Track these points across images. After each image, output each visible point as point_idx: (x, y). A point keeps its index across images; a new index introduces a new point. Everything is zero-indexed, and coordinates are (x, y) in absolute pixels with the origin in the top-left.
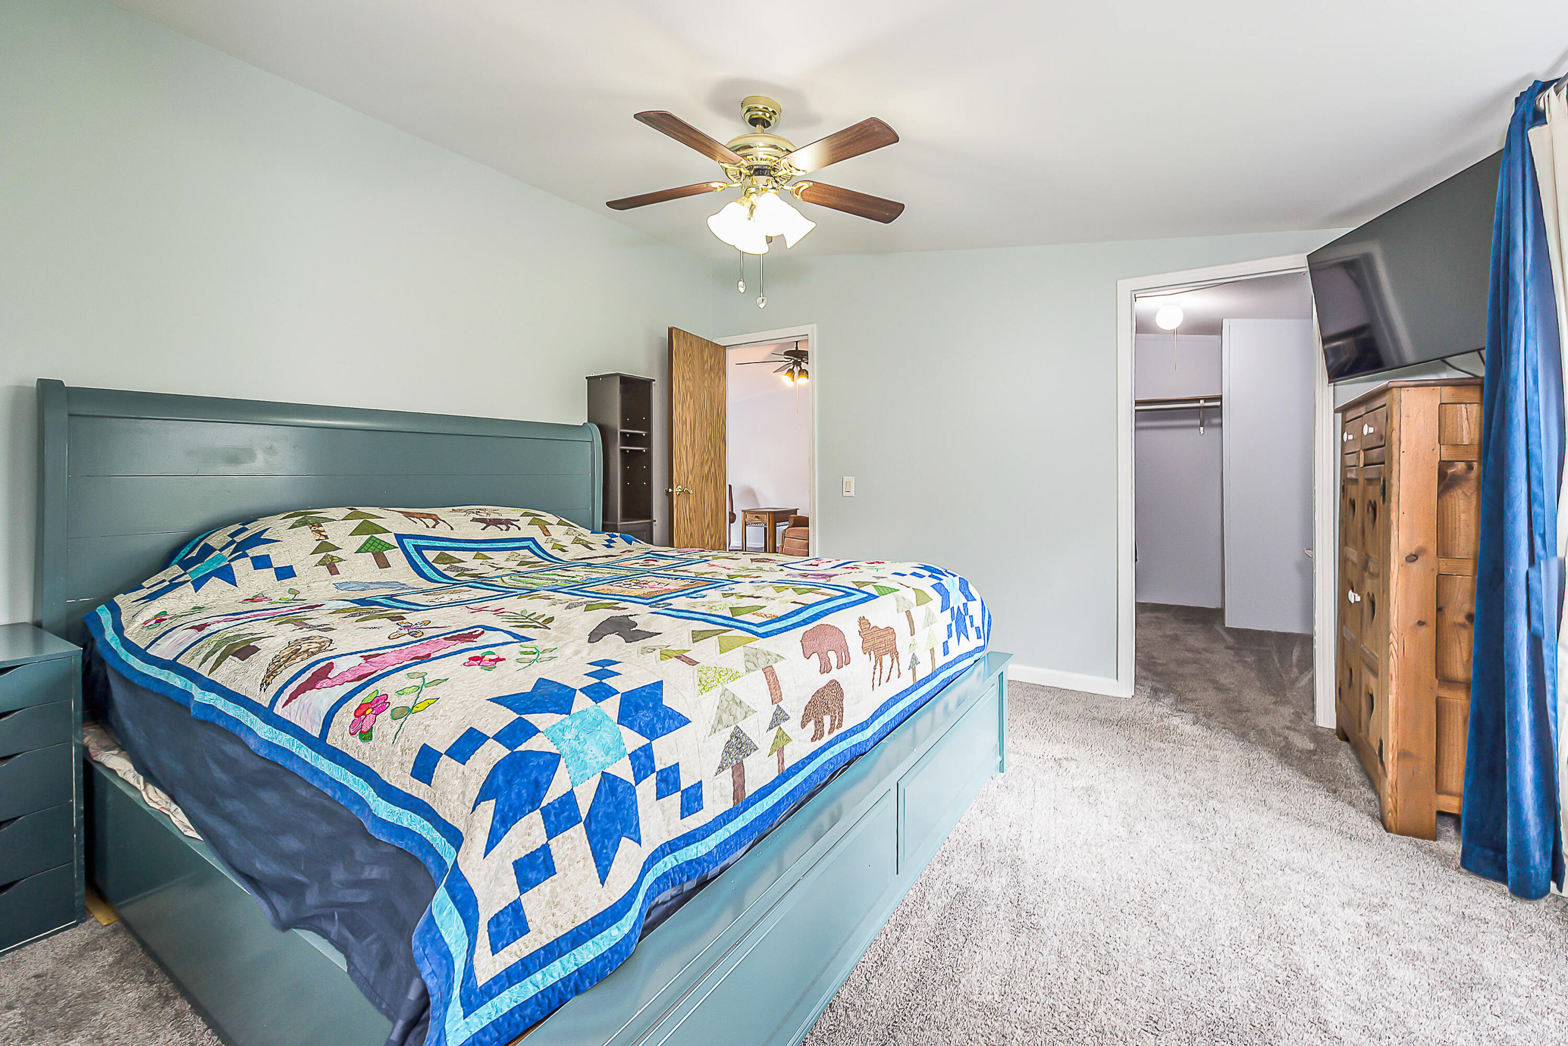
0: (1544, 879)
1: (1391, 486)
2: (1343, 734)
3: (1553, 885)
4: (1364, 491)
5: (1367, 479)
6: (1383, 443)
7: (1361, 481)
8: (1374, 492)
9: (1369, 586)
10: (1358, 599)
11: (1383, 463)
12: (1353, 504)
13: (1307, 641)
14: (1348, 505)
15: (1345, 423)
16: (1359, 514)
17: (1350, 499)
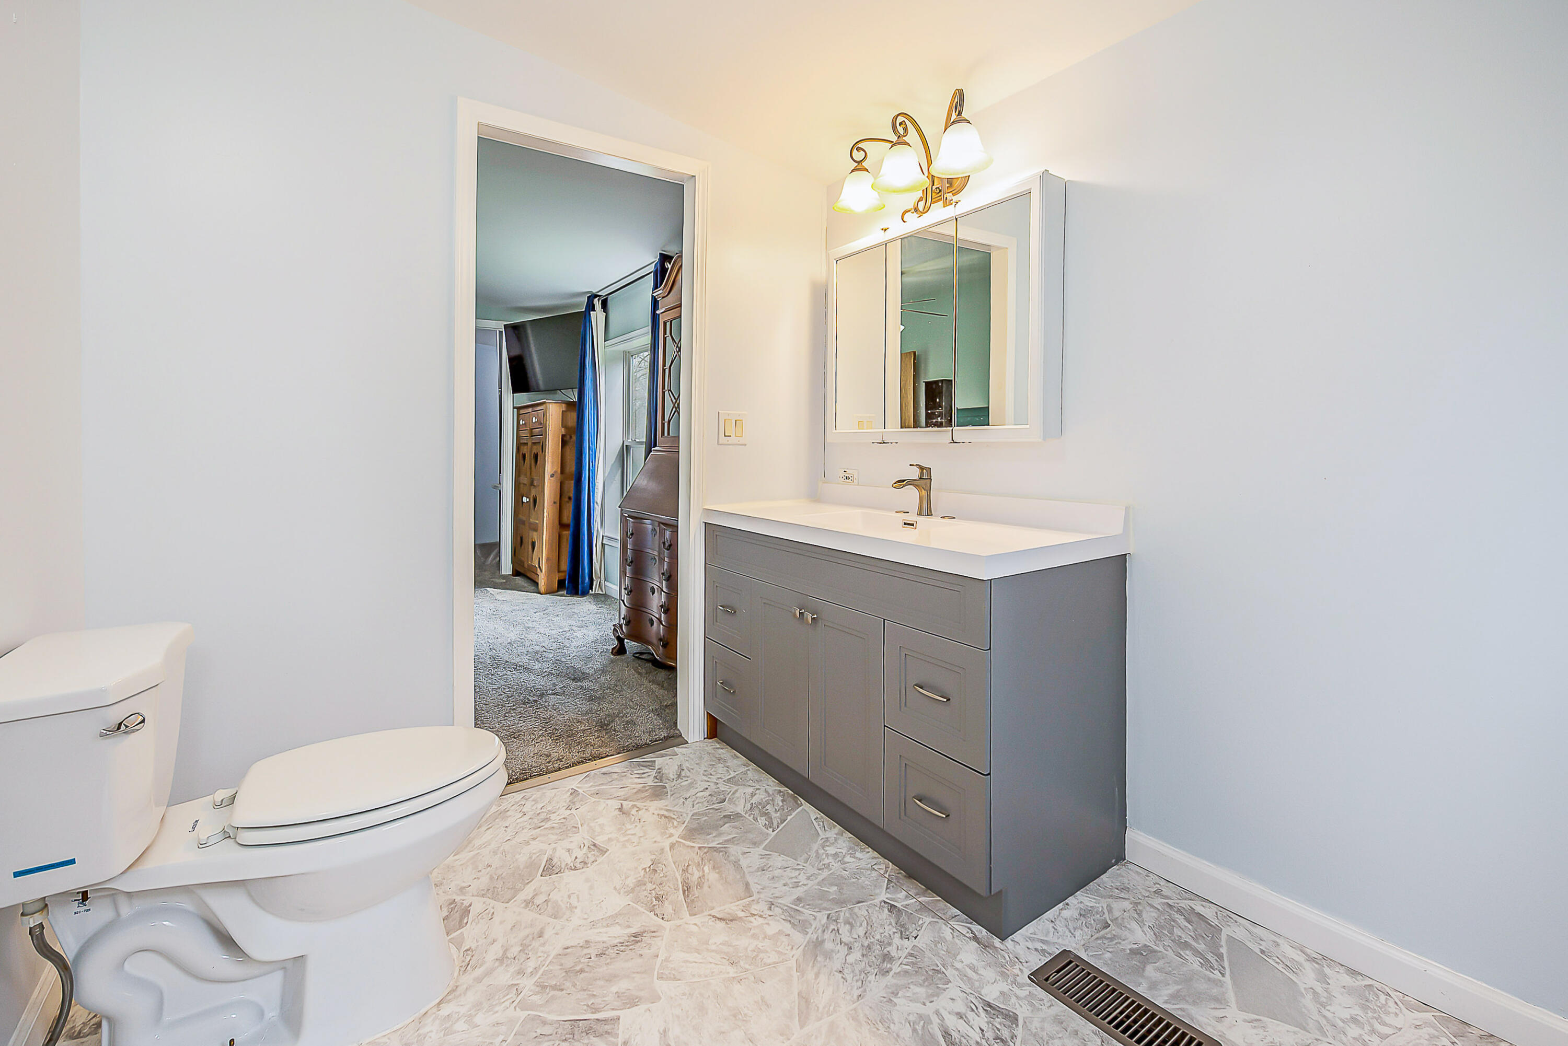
0: (588, 589)
1: (546, 445)
2: (516, 573)
3: (590, 591)
4: (531, 448)
5: (533, 443)
6: (542, 426)
7: (530, 444)
8: (536, 449)
9: (533, 493)
10: (528, 500)
11: (542, 435)
12: (524, 456)
13: (498, 545)
14: (520, 457)
15: (519, 415)
16: (528, 458)
17: (522, 454)
